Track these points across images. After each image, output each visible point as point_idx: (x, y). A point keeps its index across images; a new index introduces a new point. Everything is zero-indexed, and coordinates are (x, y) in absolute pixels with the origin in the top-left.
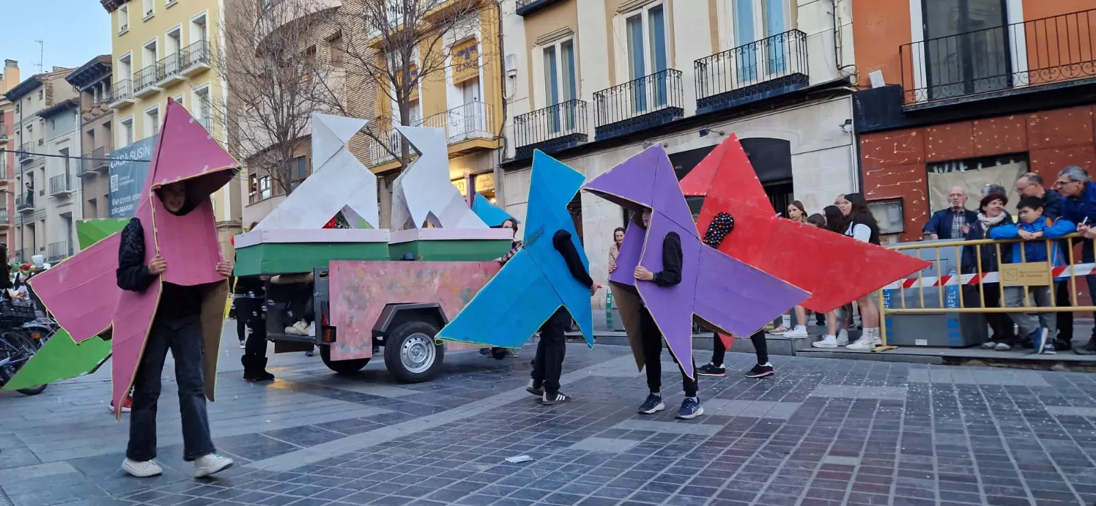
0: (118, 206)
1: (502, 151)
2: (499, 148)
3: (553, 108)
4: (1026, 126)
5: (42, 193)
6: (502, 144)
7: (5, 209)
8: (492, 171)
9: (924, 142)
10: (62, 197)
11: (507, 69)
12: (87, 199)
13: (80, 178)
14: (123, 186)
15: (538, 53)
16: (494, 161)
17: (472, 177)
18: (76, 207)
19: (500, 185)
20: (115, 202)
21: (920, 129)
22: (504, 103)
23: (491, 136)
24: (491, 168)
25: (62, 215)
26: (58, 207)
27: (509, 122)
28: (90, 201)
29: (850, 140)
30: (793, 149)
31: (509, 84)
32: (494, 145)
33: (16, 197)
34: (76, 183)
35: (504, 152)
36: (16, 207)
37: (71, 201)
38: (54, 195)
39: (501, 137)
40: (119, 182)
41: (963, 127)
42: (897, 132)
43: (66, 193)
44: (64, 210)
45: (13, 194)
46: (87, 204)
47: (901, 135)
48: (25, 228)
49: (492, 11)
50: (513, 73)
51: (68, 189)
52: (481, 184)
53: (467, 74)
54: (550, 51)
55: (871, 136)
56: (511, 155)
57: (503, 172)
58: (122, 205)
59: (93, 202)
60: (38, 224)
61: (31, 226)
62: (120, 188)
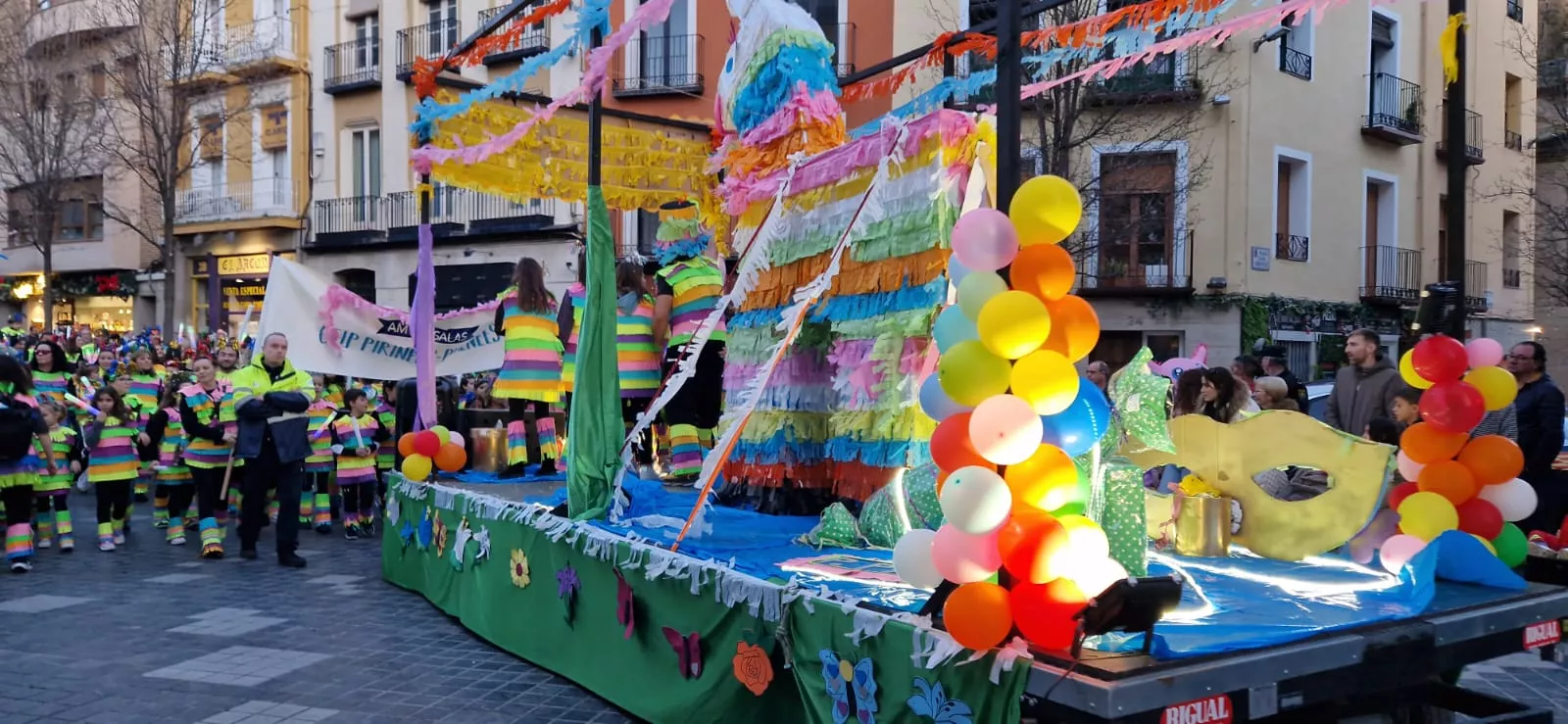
1: (304, 232)
2: (301, 229)
3: (359, 200)
6: (305, 225)
8: (294, 251)
11: (314, 147)
15: (347, 136)
16: (296, 242)
17: (276, 254)
22: (311, 181)
23: (295, 215)
24: (293, 248)
27: (313, 204)
31: (316, 162)
32: (295, 225)
35: (307, 235)
39: (304, 217)
49: (302, 82)
50: (320, 153)
53: (274, 141)
54: (359, 136)
56: (313, 239)
57: (305, 254)
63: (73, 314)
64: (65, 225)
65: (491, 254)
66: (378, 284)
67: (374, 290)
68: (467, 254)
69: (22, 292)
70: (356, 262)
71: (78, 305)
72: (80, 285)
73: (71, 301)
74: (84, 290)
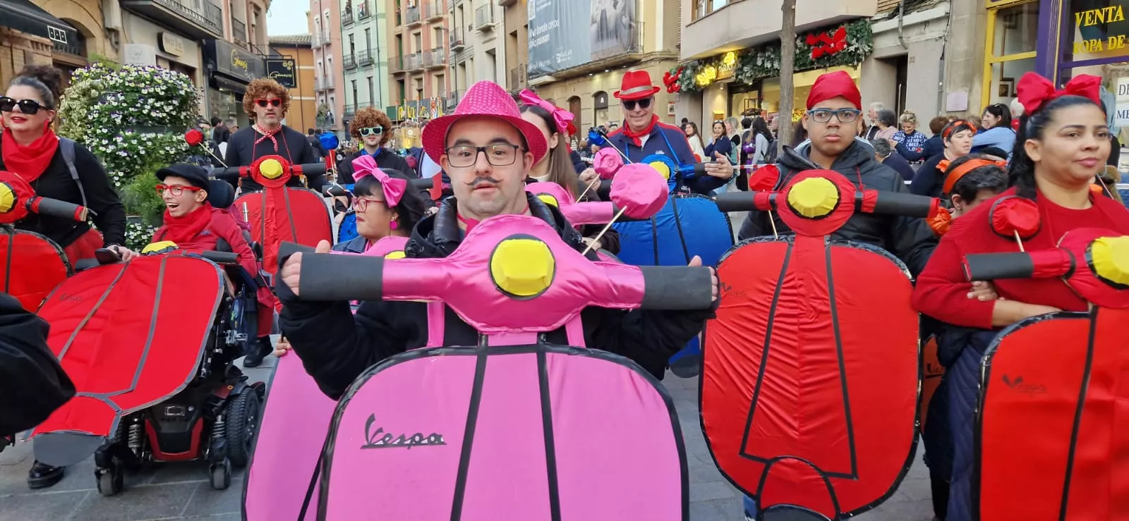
0: (538, 36)
5: (470, 28)
7: (442, 48)
10: (487, 30)
12: (509, 31)
13: (503, 7)
14: (540, 12)
18: (499, 40)
20: (534, 31)
25: (488, 52)
26: (484, 43)
28: (511, 34)
33: (450, 34)
34: (499, 13)
37: (495, 35)
38: (480, 29)
43: (490, 26)
44: (489, 47)
45: (447, 31)
46: (509, 36)
48: (458, 67)
51: (492, 22)
58: (540, 36)
59: (514, 35)
60: (468, 63)
61: (463, 65)
62: (537, 13)
69: (706, 77)
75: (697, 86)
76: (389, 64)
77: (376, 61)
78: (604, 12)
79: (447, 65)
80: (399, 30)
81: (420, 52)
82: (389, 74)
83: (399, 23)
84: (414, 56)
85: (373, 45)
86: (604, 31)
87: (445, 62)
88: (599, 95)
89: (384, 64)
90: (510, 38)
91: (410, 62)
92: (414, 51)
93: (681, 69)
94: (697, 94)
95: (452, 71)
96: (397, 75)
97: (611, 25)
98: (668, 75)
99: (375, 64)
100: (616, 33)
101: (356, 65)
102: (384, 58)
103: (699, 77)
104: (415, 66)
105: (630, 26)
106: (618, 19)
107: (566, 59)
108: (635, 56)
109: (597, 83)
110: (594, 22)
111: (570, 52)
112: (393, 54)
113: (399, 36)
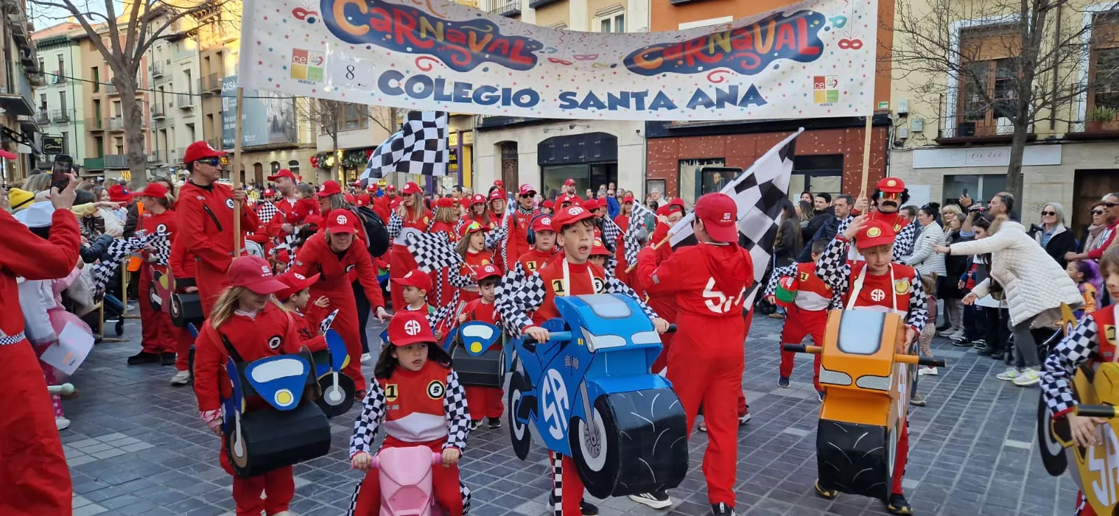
0: (229, 123)
1: (476, 119)
2: (475, 115)
4: (725, 143)
5: (171, 105)
8: (471, 131)
9: (678, 147)
10: (186, 109)
12: (205, 113)
13: (200, 97)
14: (232, 107)
16: (472, 124)
17: (461, 133)
18: (197, 118)
19: (476, 142)
20: (226, 120)
21: (677, 139)
25: (188, 125)
26: (184, 118)
28: (208, 115)
29: (642, 141)
30: (619, 143)
33: (150, 106)
34: (197, 101)
35: (478, 119)
36: (151, 114)
37: (194, 114)
38: (180, 108)
40: (229, 103)
41: (697, 139)
42: (665, 139)
43: (189, 108)
44: (189, 121)
45: (148, 103)
46: (206, 117)
47: (667, 141)
48: (158, 131)
51: (191, 106)
52: (467, 139)
55: (656, 140)
56: (481, 122)
57: (477, 132)
58: (232, 123)
59: (211, 116)
60: (169, 131)
61: (164, 131)
62: (229, 108)
63: (357, 175)
64: (349, 120)
65: (588, 127)
66: (519, 151)
67: (516, 155)
68: (571, 127)
69: (330, 161)
70: (506, 136)
71: (359, 169)
72: (359, 156)
73: (355, 167)
74: (360, 160)
75: (326, 165)
76: (86, 122)
77: (72, 119)
78: (275, 117)
79: (147, 129)
80: (96, 96)
81: (120, 116)
82: (86, 130)
83: (96, 89)
84: (113, 119)
85: (69, 106)
86: (275, 127)
87: (145, 126)
88: (274, 163)
89: (81, 122)
90: (207, 119)
91: (109, 123)
92: (113, 115)
93: (319, 155)
94: (327, 169)
95: (152, 135)
96: (93, 132)
97: (280, 125)
98: (312, 158)
99: (71, 122)
100: (283, 130)
101: (49, 122)
102: (80, 116)
103: (327, 161)
104: (114, 127)
105: (291, 128)
106: (284, 123)
107: (251, 140)
108: (294, 144)
109: (273, 156)
110: (269, 121)
111: (254, 136)
112: (91, 115)
113: (97, 102)
